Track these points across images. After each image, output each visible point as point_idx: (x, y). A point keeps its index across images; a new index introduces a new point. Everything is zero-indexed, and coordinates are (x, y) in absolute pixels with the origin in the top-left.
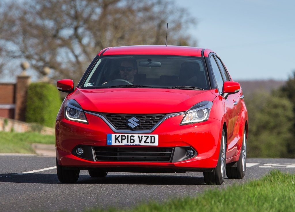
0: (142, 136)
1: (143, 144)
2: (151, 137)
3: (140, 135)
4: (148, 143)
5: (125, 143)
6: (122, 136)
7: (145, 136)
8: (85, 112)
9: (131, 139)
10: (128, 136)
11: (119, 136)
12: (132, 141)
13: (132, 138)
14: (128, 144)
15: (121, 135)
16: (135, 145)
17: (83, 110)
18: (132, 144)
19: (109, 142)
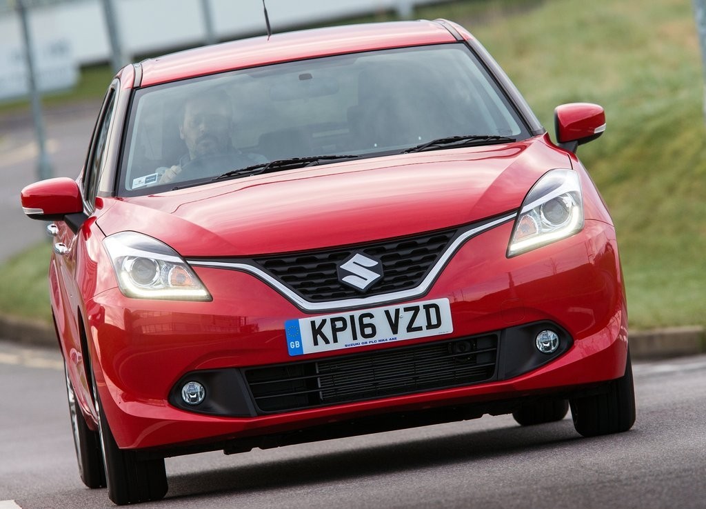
0: (397, 311)
1: (403, 335)
2: (427, 307)
3: (392, 309)
4: (420, 329)
5: (345, 340)
6: (333, 321)
7: (406, 310)
8: (189, 262)
9: (363, 326)
10: (352, 318)
11: (324, 321)
12: (368, 331)
13: (366, 320)
14: (356, 342)
15: (328, 317)
16: (378, 343)
17: (185, 258)
18: (369, 342)
19: (293, 345)
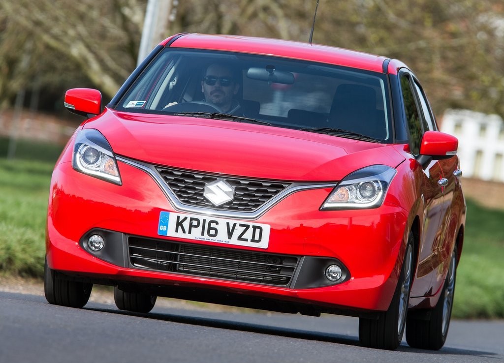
0: (235, 225)
2: (255, 228)
3: (232, 222)
4: (246, 240)
5: (196, 235)
6: (192, 219)
7: (241, 225)
8: (117, 158)
9: (210, 228)
10: (204, 221)
11: (186, 218)
12: (212, 232)
13: (213, 225)
15: (189, 216)
16: (217, 241)
17: (115, 154)
18: (211, 239)
19: (162, 228)
